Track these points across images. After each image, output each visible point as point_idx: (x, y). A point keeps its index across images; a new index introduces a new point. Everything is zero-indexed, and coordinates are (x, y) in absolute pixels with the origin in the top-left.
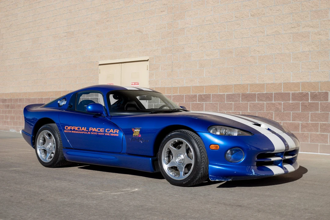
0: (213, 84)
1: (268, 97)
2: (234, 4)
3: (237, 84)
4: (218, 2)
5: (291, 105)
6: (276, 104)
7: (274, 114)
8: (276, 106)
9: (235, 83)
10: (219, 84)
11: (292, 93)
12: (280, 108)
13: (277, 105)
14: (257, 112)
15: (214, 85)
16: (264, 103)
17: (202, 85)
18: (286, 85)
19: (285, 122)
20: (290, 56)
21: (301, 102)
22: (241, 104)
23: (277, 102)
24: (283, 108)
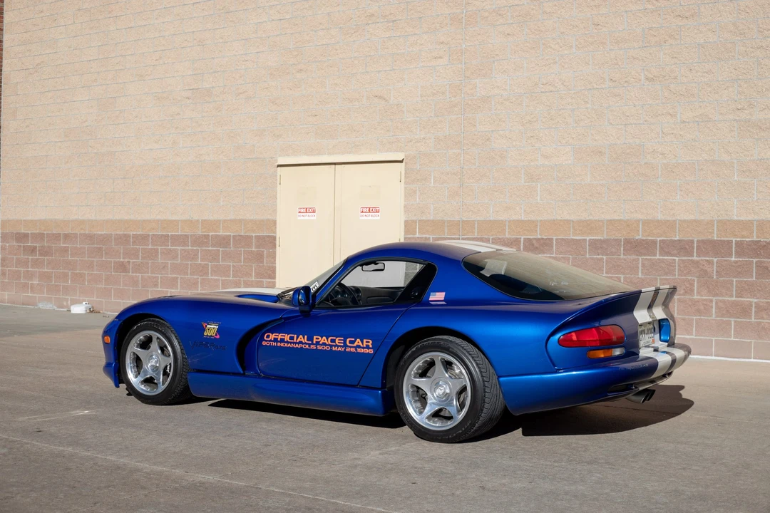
0: (559, 218)
1: (683, 247)
2: (608, 53)
3: (614, 220)
4: (571, 47)
5: (734, 264)
6: (701, 262)
7: (696, 283)
8: (701, 267)
9: (608, 217)
10: (573, 217)
11: (736, 241)
12: (709, 270)
13: (704, 265)
14: (658, 277)
15: (561, 220)
16: (674, 260)
17: (532, 217)
18: (724, 224)
19: (721, 298)
20: (733, 167)
21: (755, 260)
22: (623, 261)
23: (703, 258)
24: (717, 272)
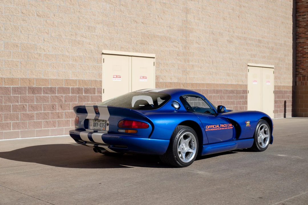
5: (71, 97)
11: (71, 88)
23: (60, 95)
